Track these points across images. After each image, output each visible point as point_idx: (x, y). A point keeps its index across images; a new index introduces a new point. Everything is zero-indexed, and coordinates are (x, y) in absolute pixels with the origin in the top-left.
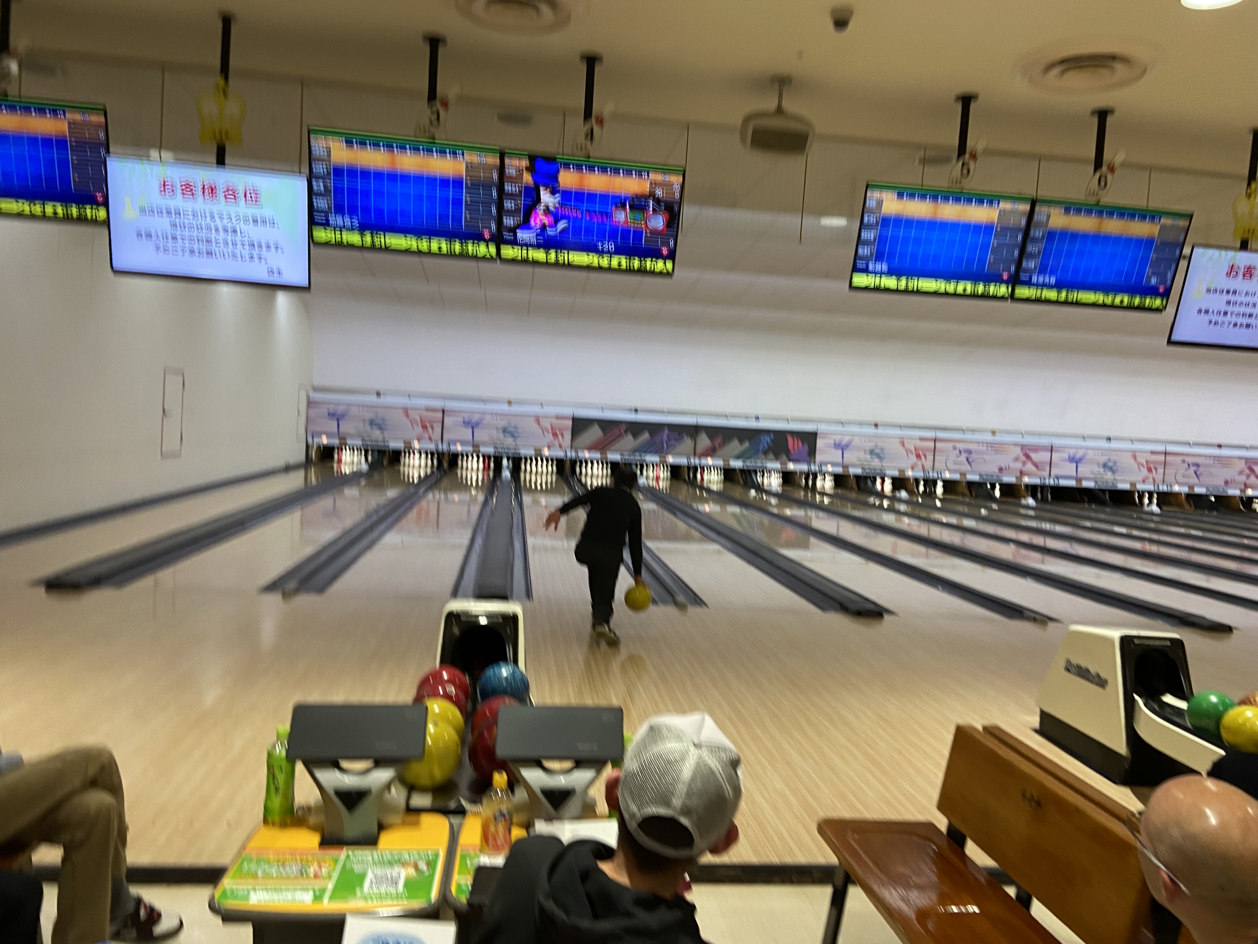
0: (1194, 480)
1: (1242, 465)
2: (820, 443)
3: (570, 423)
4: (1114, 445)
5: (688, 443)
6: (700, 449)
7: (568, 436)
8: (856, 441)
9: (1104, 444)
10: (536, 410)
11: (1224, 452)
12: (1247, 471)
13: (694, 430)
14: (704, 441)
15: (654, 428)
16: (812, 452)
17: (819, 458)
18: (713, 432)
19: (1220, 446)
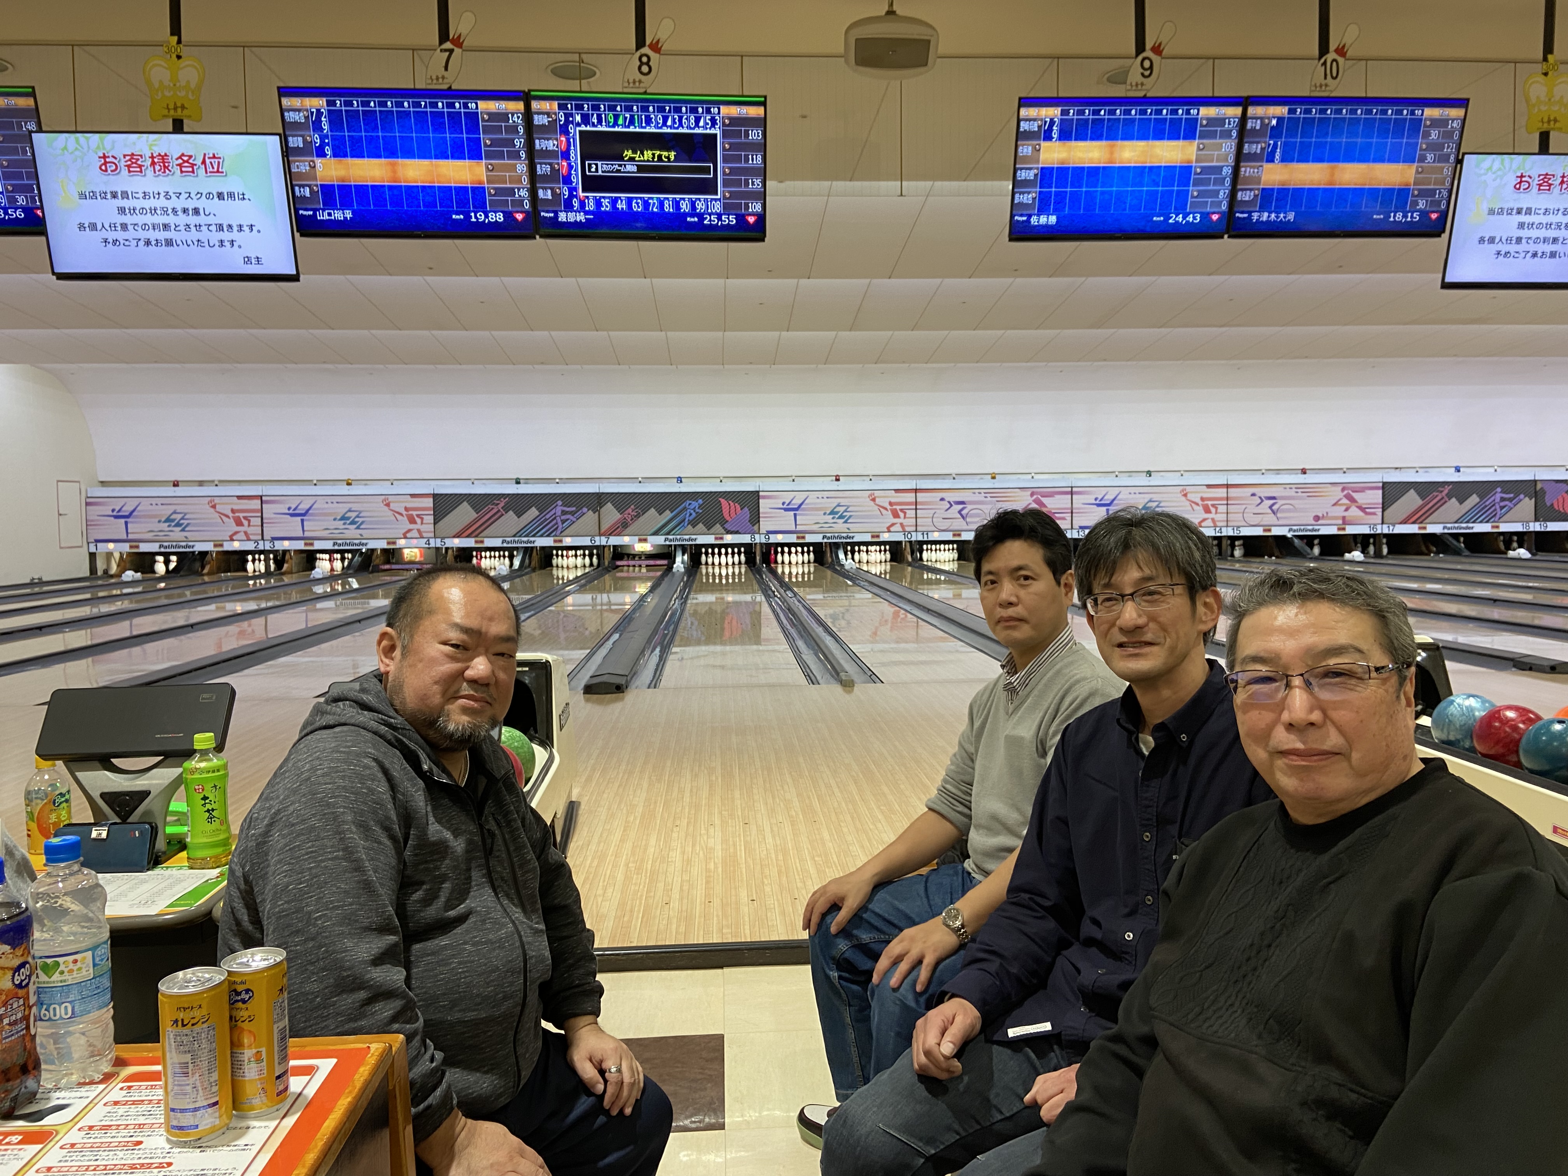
0: (1270, 519)
1: (1337, 494)
2: (764, 505)
3: (429, 502)
4: (1155, 480)
5: (590, 517)
6: (605, 527)
7: (430, 519)
8: (812, 499)
9: (1143, 480)
10: (385, 489)
11: (1309, 478)
12: (1345, 501)
13: (597, 501)
14: (611, 516)
15: (543, 501)
16: (755, 518)
17: (765, 525)
18: (621, 500)
19: (1304, 471)
